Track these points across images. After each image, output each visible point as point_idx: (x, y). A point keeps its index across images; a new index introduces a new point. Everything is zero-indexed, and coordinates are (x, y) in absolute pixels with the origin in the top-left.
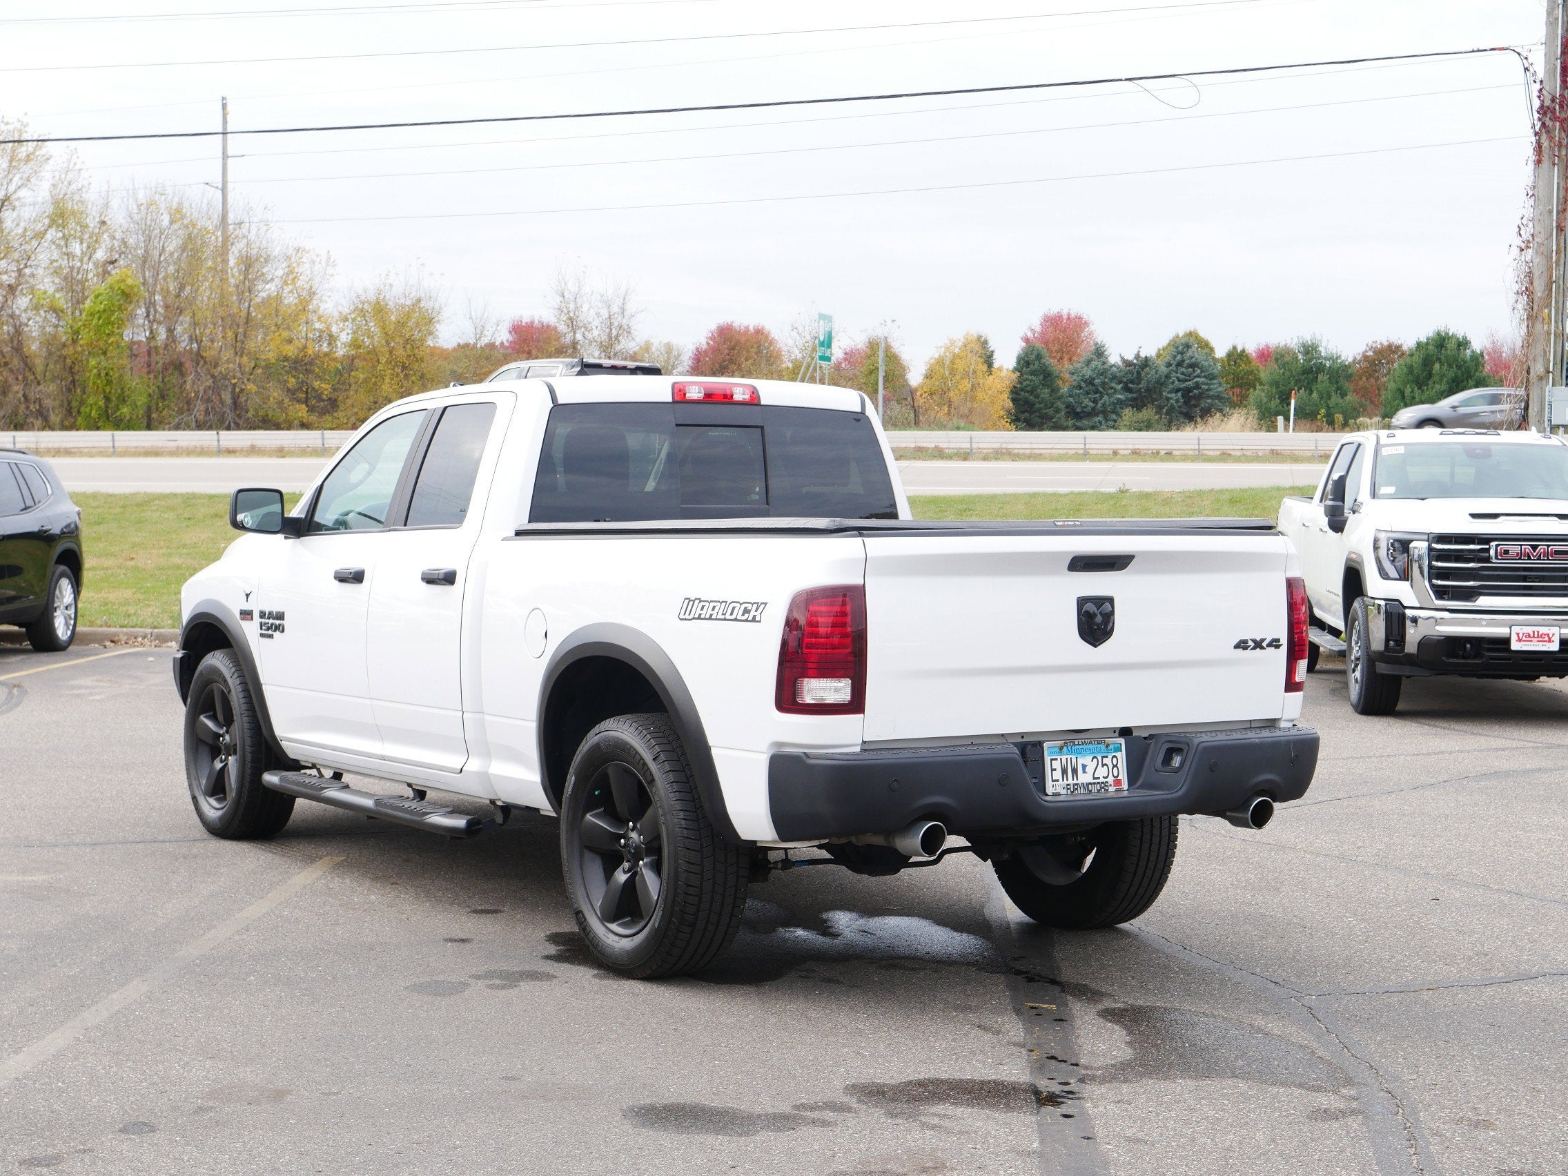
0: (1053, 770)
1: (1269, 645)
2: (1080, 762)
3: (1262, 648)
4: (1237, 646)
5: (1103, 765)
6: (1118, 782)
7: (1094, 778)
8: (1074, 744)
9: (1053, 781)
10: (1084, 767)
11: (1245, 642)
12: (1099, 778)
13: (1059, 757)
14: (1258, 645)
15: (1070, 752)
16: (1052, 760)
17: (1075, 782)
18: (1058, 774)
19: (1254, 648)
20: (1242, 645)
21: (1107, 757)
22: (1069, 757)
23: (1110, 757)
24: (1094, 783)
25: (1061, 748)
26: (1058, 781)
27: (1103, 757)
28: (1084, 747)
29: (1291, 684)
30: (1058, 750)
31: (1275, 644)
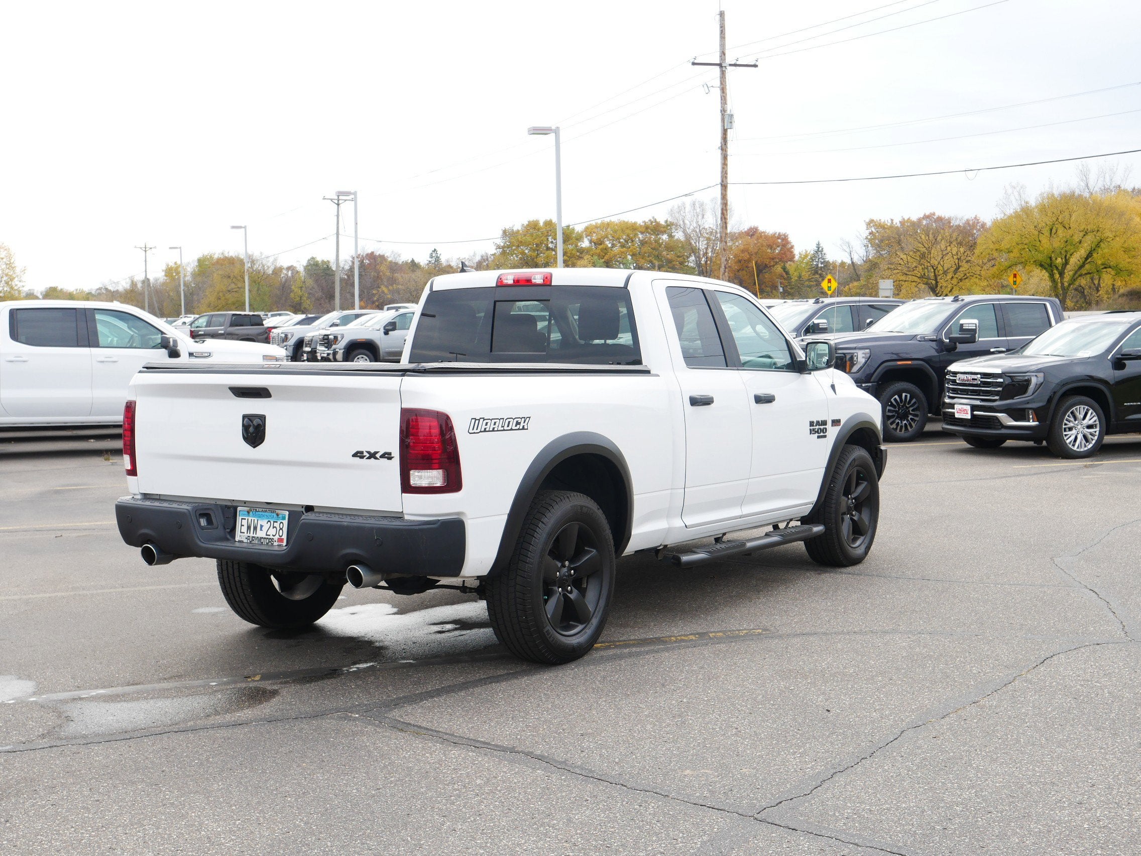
0: (242, 525)
1: (383, 456)
2: (260, 522)
3: (376, 458)
4: (355, 455)
5: (274, 527)
6: (281, 540)
7: (267, 535)
8: (256, 511)
9: (241, 532)
10: (262, 526)
11: (362, 453)
12: (269, 535)
13: (247, 518)
14: (372, 456)
15: (254, 516)
16: (242, 519)
17: (254, 535)
18: (244, 529)
19: (369, 458)
20: (358, 455)
21: (277, 522)
22: (253, 519)
23: (279, 522)
24: (265, 538)
25: (248, 512)
26: (244, 533)
27: (274, 522)
28: (263, 513)
29: (407, 487)
30: (246, 513)
31: (387, 456)
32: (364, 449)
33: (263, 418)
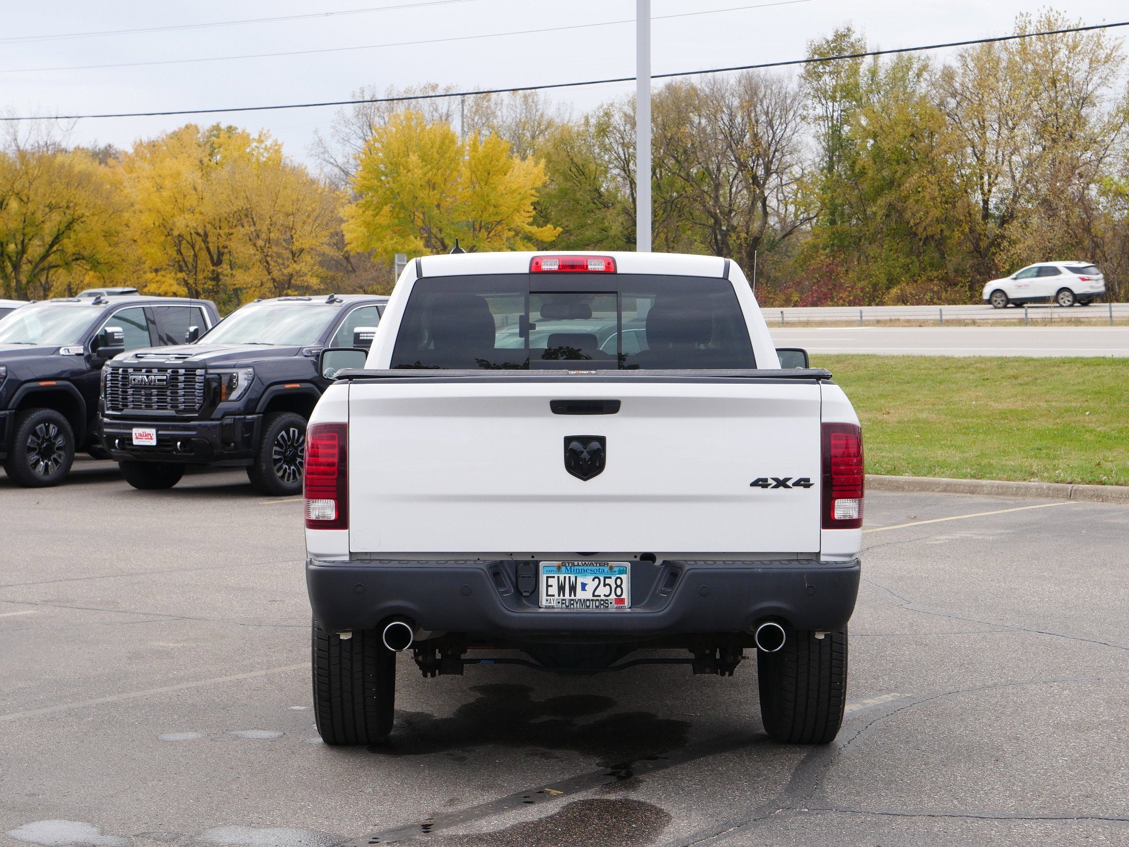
0: (548, 586)
1: (797, 484)
2: (580, 580)
3: (787, 487)
4: (754, 484)
5: (605, 585)
6: (620, 600)
7: (594, 595)
8: (573, 565)
9: (547, 595)
10: (584, 586)
11: (766, 480)
12: (600, 596)
13: (556, 576)
14: (781, 483)
15: (567, 572)
16: (548, 578)
17: (573, 597)
18: (554, 590)
19: (776, 487)
20: (761, 483)
21: (610, 578)
22: (567, 576)
23: (614, 578)
24: (593, 600)
25: (559, 568)
26: (554, 596)
27: (605, 578)
28: (585, 568)
29: (828, 521)
30: (555, 569)
31: (804, 483)
32: (768, 474)
33: (602, 440)
